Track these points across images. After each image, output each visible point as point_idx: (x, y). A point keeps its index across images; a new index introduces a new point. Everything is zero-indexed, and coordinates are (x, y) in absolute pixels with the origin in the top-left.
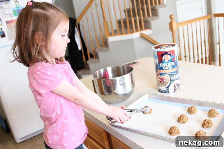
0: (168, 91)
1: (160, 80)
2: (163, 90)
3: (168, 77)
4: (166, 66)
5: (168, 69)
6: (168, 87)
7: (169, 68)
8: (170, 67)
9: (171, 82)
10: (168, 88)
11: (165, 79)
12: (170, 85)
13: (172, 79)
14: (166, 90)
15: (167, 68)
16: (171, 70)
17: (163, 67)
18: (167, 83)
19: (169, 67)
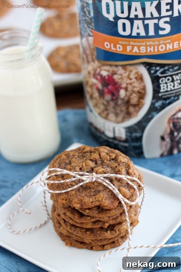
0: (135, 148)
1: (100, 86)
2: (110, 134)
3: (140, 78)
4: (136, 18)
5: (143, 33)
6: (141, 126)
7: (152, 32)
8: (157, 28)
9: (158, 104)
10: (135, 131)
11: (124, 85)
12: (147, 119)
13: (163, 88)
14: (126, 141)
15: (139, 28)
16: (162, 40)
17: (117, 18)
18: (134, 106)
19: (151, 23)
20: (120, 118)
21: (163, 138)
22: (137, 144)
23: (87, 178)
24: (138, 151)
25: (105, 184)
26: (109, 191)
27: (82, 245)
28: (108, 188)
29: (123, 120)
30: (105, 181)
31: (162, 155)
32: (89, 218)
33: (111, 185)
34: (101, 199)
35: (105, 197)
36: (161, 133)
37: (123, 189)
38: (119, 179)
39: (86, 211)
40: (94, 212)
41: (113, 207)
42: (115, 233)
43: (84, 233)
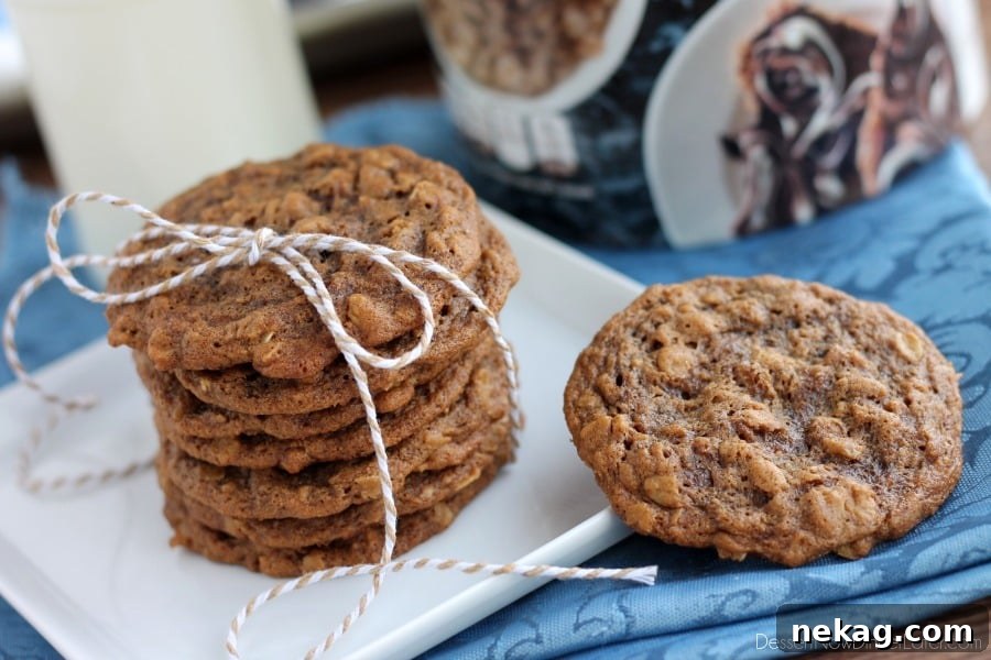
20: (538, 72)
21: (732, 148)
22: (625, 185)
23: (229, 245)
24: (635, 217)
25: (295, 275)
26: (300, 305)
27: (220, 544)
28: (301, 293)
29: (552, 80)
30: (301, 264)
31: (743, 230)
32: (220, 418)
33: (315, 280)
34: (253, 334)
35: (275, 327)
36: (718, 123)
37: (363, 301)
38: (369, 264)
39: (199, 384)
40: (227, 390)
41: (301, 370)
42: (329, 498)
43: (210, 486)
